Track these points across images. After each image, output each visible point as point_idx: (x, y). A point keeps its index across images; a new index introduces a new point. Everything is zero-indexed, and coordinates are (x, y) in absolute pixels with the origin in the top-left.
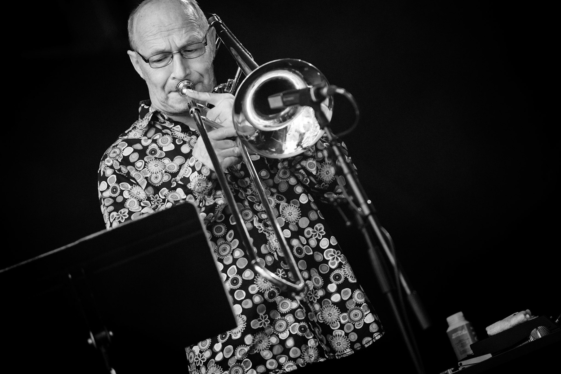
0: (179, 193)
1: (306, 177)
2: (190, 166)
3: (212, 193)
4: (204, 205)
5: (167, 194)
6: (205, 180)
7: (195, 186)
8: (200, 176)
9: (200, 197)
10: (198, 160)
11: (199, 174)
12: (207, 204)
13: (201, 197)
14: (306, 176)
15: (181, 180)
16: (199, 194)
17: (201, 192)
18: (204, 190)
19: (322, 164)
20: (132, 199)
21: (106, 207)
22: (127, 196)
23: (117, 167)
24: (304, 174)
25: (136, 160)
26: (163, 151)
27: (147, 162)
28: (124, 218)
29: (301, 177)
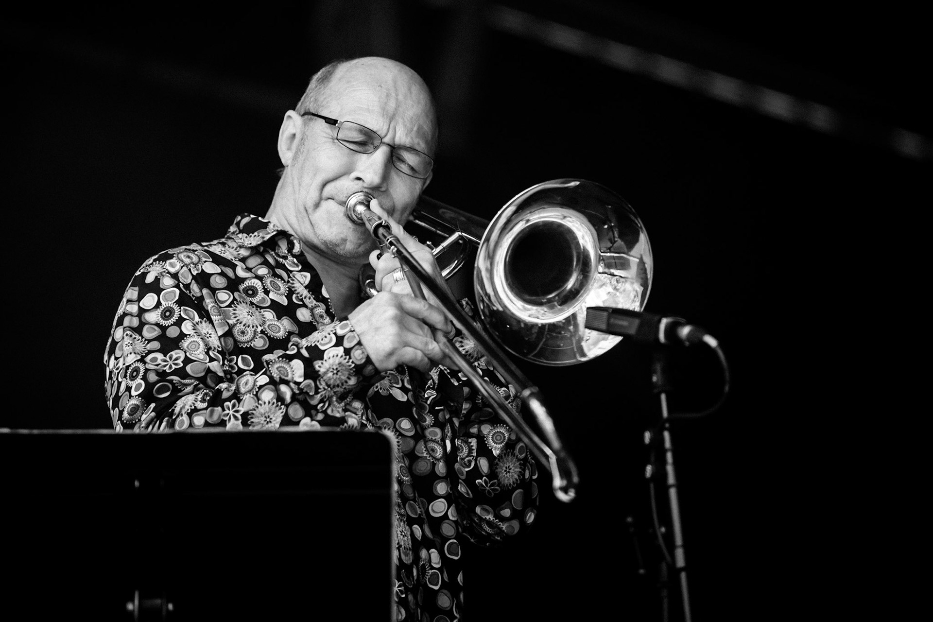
0: (294, 367)
1: (474, 456)
2: (335, 334)
3: (346, 398)
4: (324, 409)
5: (274, 361)
6: (351, 369)
7: (328, 370)
8: (345, 359)
9: (325, 393)
10: (354, 331)
11: (346, 355)
12: (329, 412)
13: (329, 392)
14: (475, 454)
15: (307, 348)
16: (326, 388)
17: (332, 386)
18: (338, 386)
19: (509, 450)
20: (196, 339)
21: (144, 339)
22: (189, 330)
23: (185, 280)
24: (473, 448)
25: (220, 286)
26: (268, 296)
27: (236, 300)
28: (174, 367)
29: (465, 451)
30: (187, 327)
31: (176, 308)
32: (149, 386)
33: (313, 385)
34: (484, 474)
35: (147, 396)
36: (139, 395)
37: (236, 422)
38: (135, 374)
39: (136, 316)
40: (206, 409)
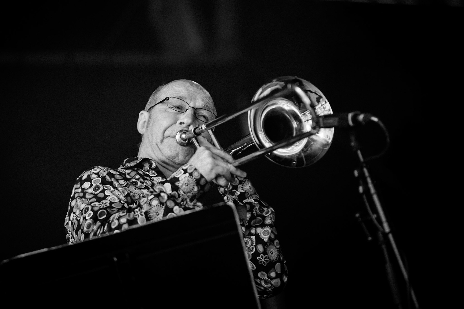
1: (254, 245)
2: (183, 170)
4: (184, 204)
6: (194, 182)
8: (190, 178)
9: (183, 197)
12: (187, 206)
14: (255, 244)
16: (183, 194)
17: (186, 193)
18: (189, 192)
19: (271, 243)
20: (113, 196)
21: (87, 199)
22: (109, 193)
23: (103, 175)
24: (254, 241)
25: (120, 179)
26: (143, 184)
27: (129, 184)
28: (105, 206)
29: (250, 243)
30: (107, 193)
31: (101, 186)
32: (95, 213)
33: (177, 193)
34: (261, 253)
35: (95, 219)
36: (91, 218)
37: (142, 217)
38: (86, 210)
39: (81, 192)
40: (126, 215)
